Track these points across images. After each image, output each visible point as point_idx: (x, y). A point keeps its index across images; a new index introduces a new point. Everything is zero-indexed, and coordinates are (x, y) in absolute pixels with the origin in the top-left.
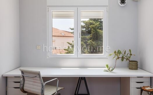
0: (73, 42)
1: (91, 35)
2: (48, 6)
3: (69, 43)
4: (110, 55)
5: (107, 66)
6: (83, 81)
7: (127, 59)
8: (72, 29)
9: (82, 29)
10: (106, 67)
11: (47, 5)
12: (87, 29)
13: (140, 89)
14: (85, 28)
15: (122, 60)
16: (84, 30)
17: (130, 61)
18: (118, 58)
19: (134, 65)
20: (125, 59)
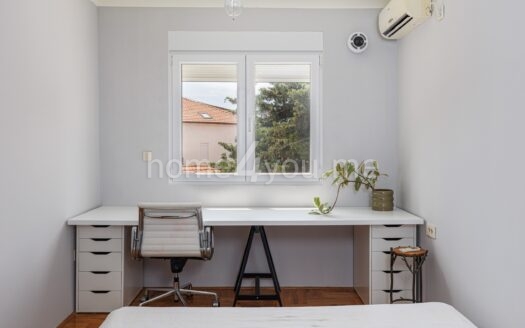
0: (236, 141)
1: (294, 119)
2: (171, 51)
3: (225, 146)
4: (328, 175)
5: (317, 201)
6: (257, 236)
7: (368, 186)
8: (233, 101)
9: (265, 101)
10: (314, 203)
11: (170, 49)
12: (280, 102)
13: (389, 255)
14: (275, 97)
15: (357, 188)
16: (270, 103)
17: (374, 190)
18: (346, 182)
19: (384, 200)
20: (362, 186)
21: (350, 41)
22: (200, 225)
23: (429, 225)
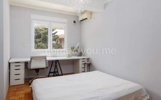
12: (36, 34)
21: (73, 22)
22: (46, 61)
23: (90, 58)
